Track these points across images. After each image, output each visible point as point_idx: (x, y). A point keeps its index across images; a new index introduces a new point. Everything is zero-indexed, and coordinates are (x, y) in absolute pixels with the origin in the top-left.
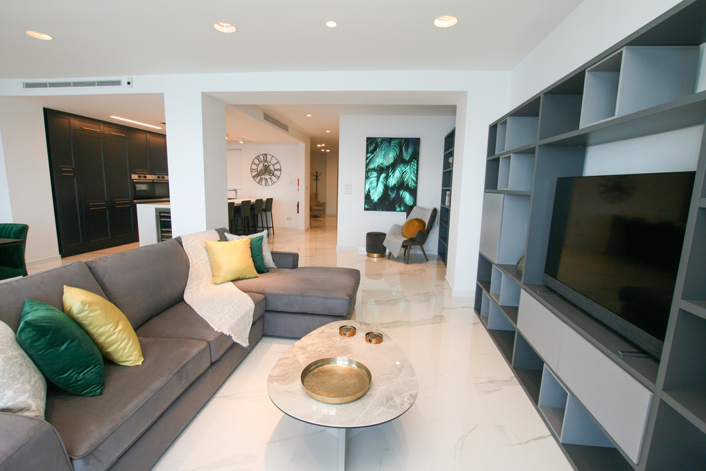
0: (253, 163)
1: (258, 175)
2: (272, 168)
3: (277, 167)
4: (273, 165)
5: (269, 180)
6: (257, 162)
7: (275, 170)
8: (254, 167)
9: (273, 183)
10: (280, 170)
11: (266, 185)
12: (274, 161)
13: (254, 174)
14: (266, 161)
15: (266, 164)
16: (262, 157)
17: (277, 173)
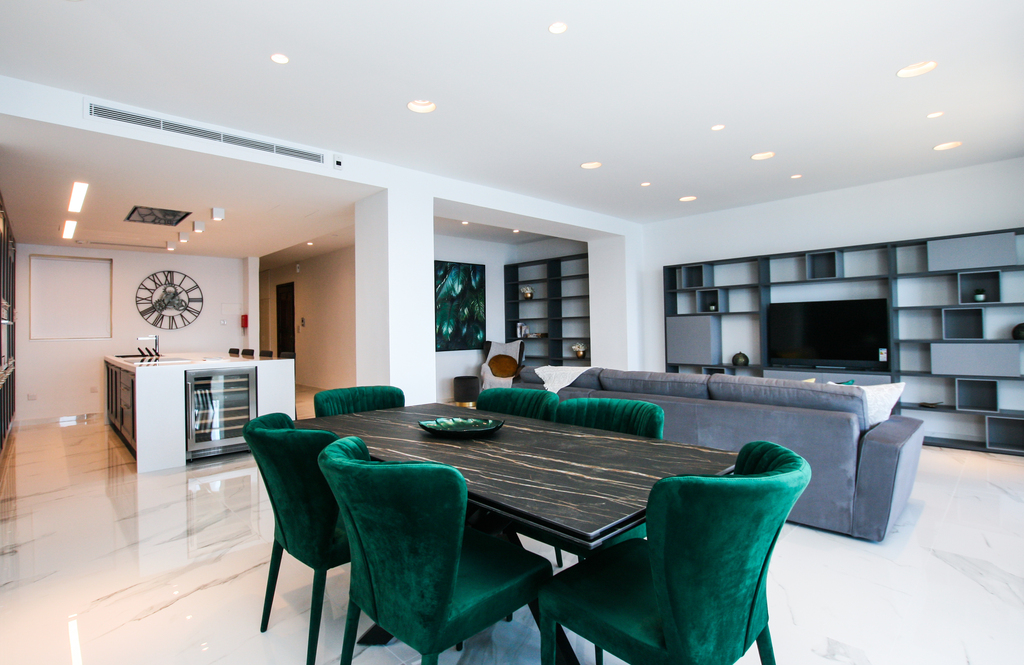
0: (142, 286)
1: (152, 310)
2: (183, 296)
3: (195, 294)
4: (187, 292)
5: (178, 320)
6: (150, 284)
7: (190, 300)
8: (144, 294)
9: (187, 323)
10: (201, 300)
11: (171, 328)
12: (187, 284)
13: (143, 307)
14: (171, 284)
15: (170, 289)
16: (162, 278)
17: (195, 306)
